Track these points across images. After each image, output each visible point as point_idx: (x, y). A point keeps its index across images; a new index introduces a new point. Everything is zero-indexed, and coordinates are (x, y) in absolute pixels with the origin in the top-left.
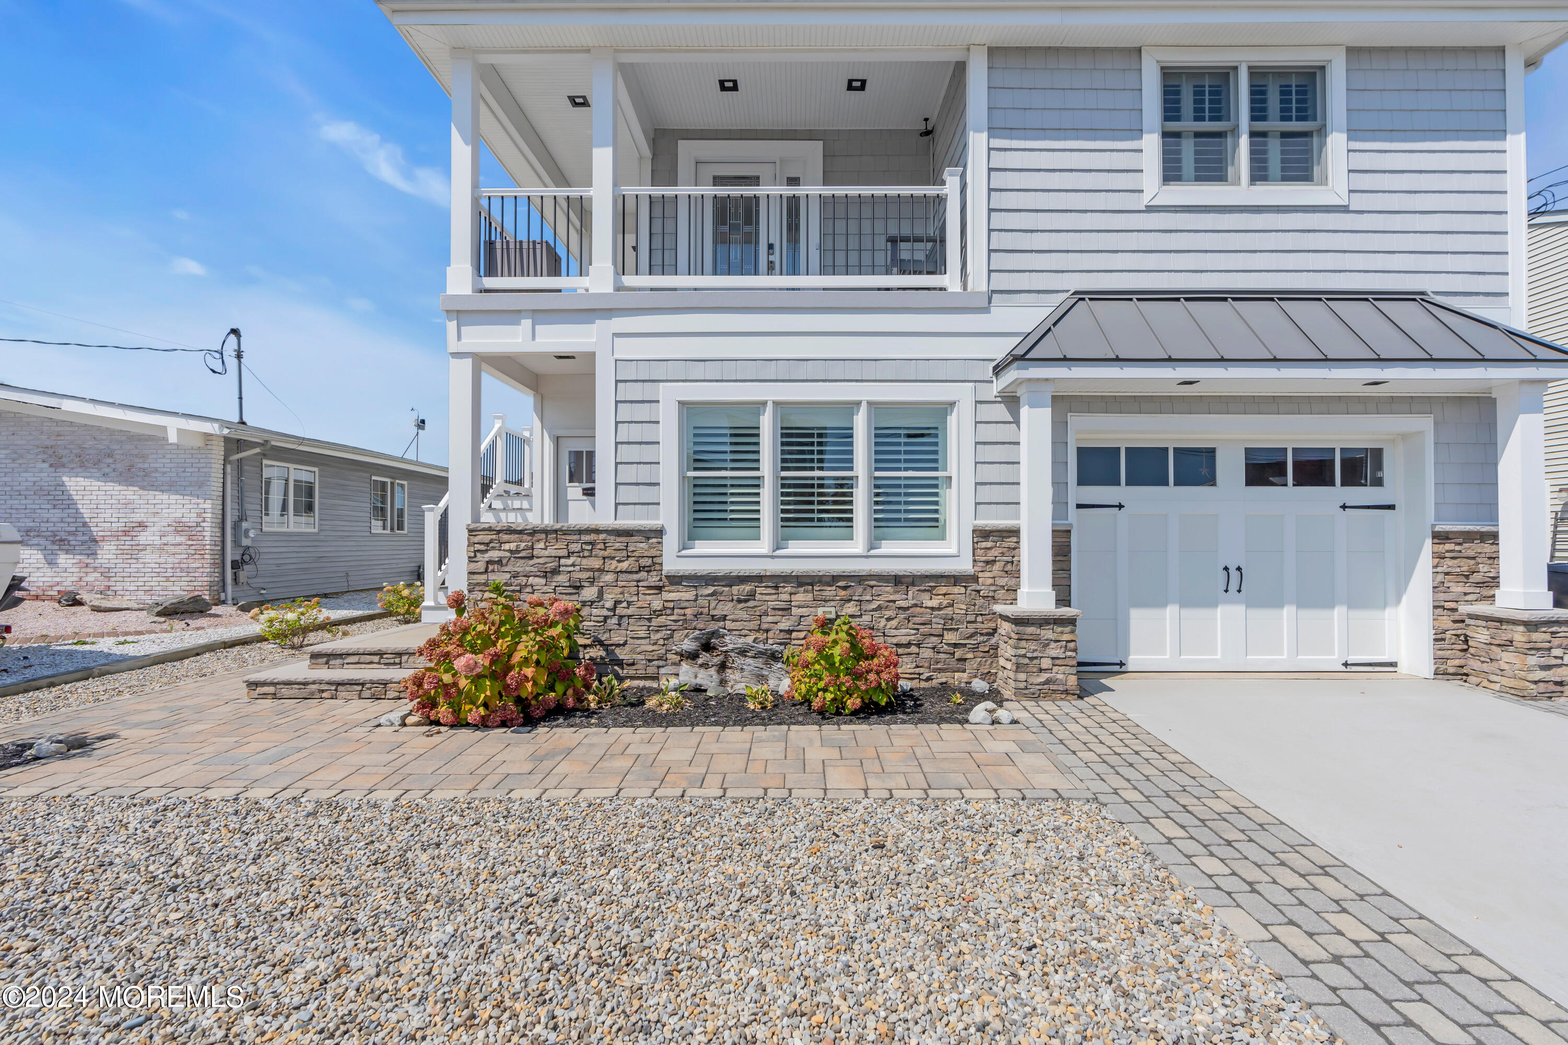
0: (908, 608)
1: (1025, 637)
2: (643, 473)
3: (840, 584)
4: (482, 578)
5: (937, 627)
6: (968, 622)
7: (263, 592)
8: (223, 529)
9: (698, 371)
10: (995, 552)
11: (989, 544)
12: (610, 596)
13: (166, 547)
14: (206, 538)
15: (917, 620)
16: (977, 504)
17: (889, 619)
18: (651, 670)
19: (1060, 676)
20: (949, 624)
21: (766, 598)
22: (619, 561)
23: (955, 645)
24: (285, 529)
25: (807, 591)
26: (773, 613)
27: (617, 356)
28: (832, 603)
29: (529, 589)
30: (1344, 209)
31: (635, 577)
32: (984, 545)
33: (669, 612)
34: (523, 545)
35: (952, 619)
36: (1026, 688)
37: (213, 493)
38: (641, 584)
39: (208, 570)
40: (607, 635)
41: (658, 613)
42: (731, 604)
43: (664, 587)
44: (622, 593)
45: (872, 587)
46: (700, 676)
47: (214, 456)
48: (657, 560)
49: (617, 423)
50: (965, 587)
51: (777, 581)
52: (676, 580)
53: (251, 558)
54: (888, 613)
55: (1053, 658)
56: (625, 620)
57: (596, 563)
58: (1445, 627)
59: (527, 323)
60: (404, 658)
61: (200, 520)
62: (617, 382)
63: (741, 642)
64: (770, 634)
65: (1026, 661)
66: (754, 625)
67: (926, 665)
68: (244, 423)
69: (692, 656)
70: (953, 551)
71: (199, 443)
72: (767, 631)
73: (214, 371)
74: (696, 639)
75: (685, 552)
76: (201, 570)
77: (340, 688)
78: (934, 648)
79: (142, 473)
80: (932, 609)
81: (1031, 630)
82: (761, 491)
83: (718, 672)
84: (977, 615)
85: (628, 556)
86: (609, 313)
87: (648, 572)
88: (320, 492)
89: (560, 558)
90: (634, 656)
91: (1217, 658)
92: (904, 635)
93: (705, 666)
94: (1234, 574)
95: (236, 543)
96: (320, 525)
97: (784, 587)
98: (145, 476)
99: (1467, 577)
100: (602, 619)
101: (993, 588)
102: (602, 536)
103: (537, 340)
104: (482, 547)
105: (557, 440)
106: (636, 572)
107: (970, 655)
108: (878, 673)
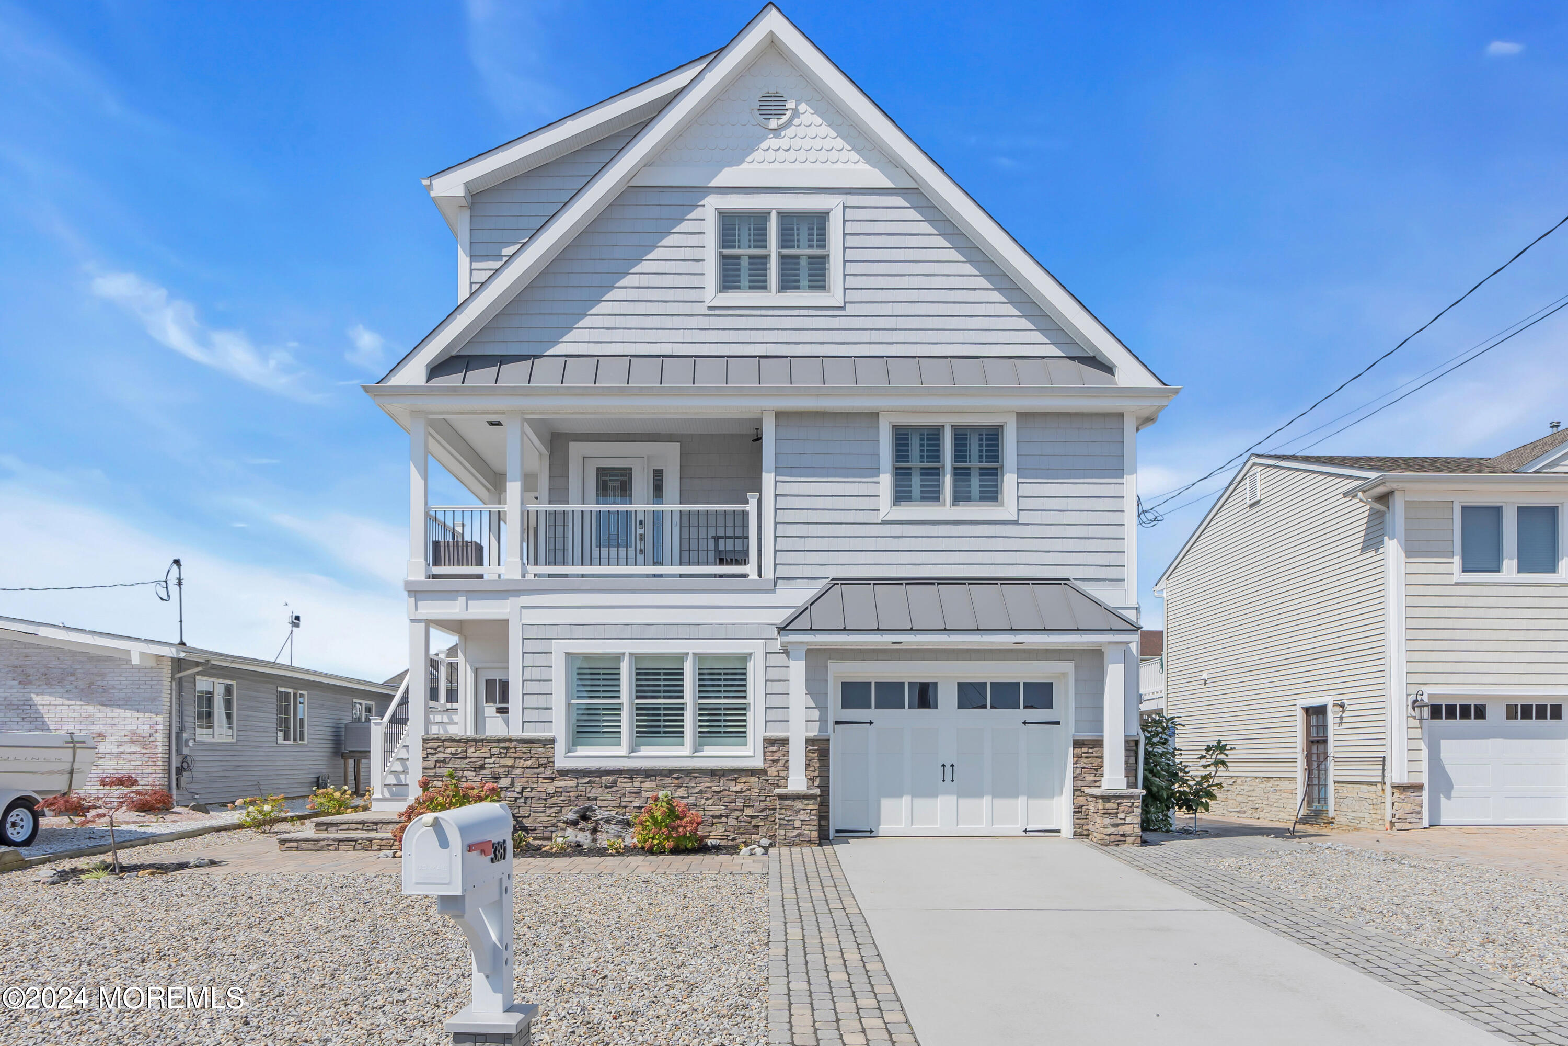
0: (720, 792)
1: (784, 807)
2: (541, 701)
3: (674, 776)
4: (432, 772)
5: (739, 805)
6: (760, 801)
7: (196, 797)
8: (170, 738)
9: (579, 632)
10: (778, 754)
11: (775, 749)
12: (519, 784)
13: (122, 755)
14: (158, 747)
15: (726, 800)
16: (766, 722)
17: (707, 799)
18: (547, 834)
19: (806, 832)
20: (748, 803)
21: (624, 784)
22: (525, 760)
23: (752, 817)
24: (211, 740)
25: (651, 781)
26: (629, 795)
27: (523, 622)
28: (669, 789)
29: (464, 780)
30: (1016, 523)
31: (536, 771)
32: (771, 749)
33: (559, 794)
34: (460, 749)
35: (750, 799)
36: (785, 839)
37: (163, 707)
38: (539, 776)
39: (160, 775)
40: (517, 810)
41: (551, 796)
42: (601, 789)
43: (555, 777)
44: (527, 782)
45: (696, 777)
46: (579, 836)
47: (164, 675)
48: (550, 760)
49: (524, 667)
50: (759, 777)
51: (632, 774)
52: (564, 773)
53: (188, 766)
54: (706, 795)
55: (802, 821)
56: (529, 801)
57: (510, 762)
58: (1082, 804)
59: (462, 599)
60: (379, 826)
61: (153, 731)
62: (524, 639)
63: (606, 814)
64: (627, 809)
65: (785, 822)
66: (616, 803)
67: (732, 830)
68: (184, 644)
69: (574, 823)
70: (750, 753)
71: (152, 663)
72: (625, 807)
73: (162, 599)
74: (576, 812)
75: (569, 754)
76: (154, 775)
77: (341, 843)
78: (737, 819)
79: (100, 690)
80: (736, 792)
81: (788, 802)
82: (622, 713)
83: (591, 834)
84: (766, 796)
85: (531, 757)
86: (516, 592)
87: (545, 767)
88: (238, 704)
89: (485, 758)
90: (536, 824)
91: (937, 827)
92: (717, 810)
93: (582, 830)
94: (948, 769)
95: (179, 752)
96: (238, 735)
97: (636, 778)
98: (104, 692)
99: (1096, 770)
100: (513, 799)
101: (777, 778)
102: (514, 744)
103: (470, 611)
104: (432, 751)
105: (476, 671)
106: (537, 768)
107: (762, 824)
108: (685, 827)
